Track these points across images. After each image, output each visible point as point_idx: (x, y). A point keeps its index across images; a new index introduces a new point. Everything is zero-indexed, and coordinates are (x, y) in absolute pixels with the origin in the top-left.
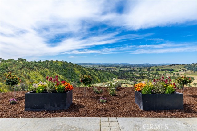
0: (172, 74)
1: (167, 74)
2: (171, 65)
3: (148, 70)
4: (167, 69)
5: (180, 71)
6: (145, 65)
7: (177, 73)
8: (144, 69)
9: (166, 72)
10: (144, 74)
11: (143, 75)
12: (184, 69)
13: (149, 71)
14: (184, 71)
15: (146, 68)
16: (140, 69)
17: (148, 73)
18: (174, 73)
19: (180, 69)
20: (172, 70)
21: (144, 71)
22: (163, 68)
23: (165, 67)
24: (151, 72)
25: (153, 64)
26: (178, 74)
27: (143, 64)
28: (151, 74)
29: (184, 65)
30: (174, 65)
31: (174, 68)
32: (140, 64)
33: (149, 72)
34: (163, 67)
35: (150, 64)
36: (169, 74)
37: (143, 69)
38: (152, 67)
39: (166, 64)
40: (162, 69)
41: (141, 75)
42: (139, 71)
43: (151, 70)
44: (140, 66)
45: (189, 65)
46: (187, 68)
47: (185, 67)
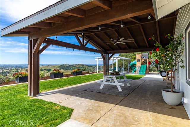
1: (45, 74)
2: (48, 66)
3: (26, 71)
4: (46, 69)
6: (22, 66)
9: (45, 72)
15: (24, 69)
16: (16, 70)
20: (50, 70)
22: (42, 68)
23: (43, 68)
27: (20, 65)
29: (58, 65)
30: (51, 65)
31: (51, 68)
36: (48, 73)
37: (21, 70)
42: (15, 72)
44: (16, 67)
45: (61, 65)
46: (61, 68)
47: (59, 67)
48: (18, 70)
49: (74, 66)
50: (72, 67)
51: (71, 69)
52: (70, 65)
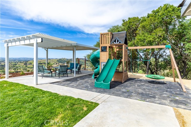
3: (24, 64)
4: (44, 63)
5: (54, 64)
6: (21, 59)
8: (21, 63)
10: (20, 69)
11: (18, 69)
12: (57, 62)
13: (26, 65)
14: (57, 64)
15: (23, 62)
16: (14, 64)
17: (25, 68)
19: (54, 63)
21: (21, 65)
23: (42, 61)
24: (28, 66)
25: (31, 58)
27: (20, 58)
28: (29, 68)
29: (57, 59)
30: (50, 59)
32: (16, 59)
33: (27, 67)
34: (40, 61)
35: (27, 58)
37: (19, 63)
38: (30, 61)
40: (40, 62)
41: (16, 70)
42: (13, 66)
43: (29, 64)
44: (15, 60)
45: (60, 59)
46: (59, 62)
47: (58, 61)
48: (16, 63)
52: (68, 59)
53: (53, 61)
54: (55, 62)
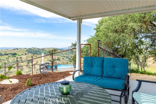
0: (15, 58)
1: (10, 59)
2: (14, 49)
4: (11, 54)
5: (23, 54)
7: (20, 56)
9: (9, 56)
14: (26, 54)
18: (17, 57)
19: (22, 53)
20: (15, 54)
22: (6, 52)
23: (8, 52)
26: (21, 58)
29: (26, 49)
30: (17, 49)
31: (18, 52)
36: (13, 58)
39: (10, 48)
45: (30, 49)
46: (28, 52)
47: (27, 51)
49: (44, 50)
50: (42, 51)
51: (40, 53)
52: (39, 49)
53: (21, 52)
54: (24, 52)
